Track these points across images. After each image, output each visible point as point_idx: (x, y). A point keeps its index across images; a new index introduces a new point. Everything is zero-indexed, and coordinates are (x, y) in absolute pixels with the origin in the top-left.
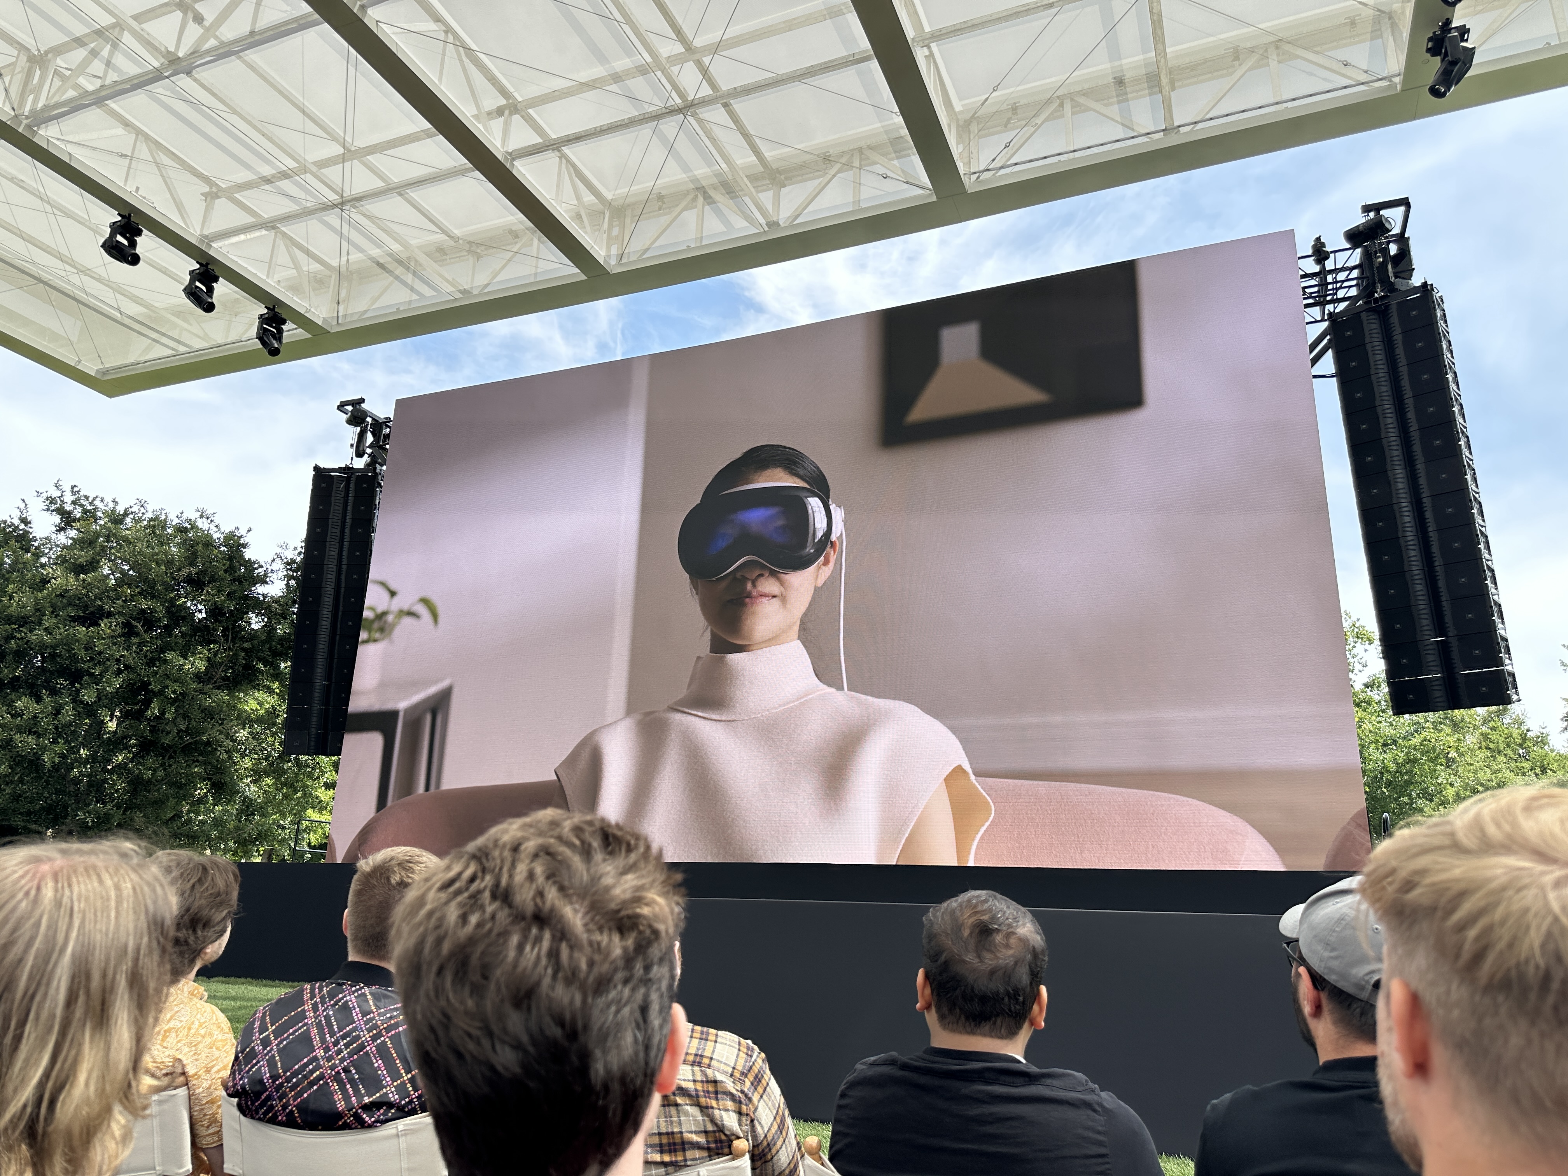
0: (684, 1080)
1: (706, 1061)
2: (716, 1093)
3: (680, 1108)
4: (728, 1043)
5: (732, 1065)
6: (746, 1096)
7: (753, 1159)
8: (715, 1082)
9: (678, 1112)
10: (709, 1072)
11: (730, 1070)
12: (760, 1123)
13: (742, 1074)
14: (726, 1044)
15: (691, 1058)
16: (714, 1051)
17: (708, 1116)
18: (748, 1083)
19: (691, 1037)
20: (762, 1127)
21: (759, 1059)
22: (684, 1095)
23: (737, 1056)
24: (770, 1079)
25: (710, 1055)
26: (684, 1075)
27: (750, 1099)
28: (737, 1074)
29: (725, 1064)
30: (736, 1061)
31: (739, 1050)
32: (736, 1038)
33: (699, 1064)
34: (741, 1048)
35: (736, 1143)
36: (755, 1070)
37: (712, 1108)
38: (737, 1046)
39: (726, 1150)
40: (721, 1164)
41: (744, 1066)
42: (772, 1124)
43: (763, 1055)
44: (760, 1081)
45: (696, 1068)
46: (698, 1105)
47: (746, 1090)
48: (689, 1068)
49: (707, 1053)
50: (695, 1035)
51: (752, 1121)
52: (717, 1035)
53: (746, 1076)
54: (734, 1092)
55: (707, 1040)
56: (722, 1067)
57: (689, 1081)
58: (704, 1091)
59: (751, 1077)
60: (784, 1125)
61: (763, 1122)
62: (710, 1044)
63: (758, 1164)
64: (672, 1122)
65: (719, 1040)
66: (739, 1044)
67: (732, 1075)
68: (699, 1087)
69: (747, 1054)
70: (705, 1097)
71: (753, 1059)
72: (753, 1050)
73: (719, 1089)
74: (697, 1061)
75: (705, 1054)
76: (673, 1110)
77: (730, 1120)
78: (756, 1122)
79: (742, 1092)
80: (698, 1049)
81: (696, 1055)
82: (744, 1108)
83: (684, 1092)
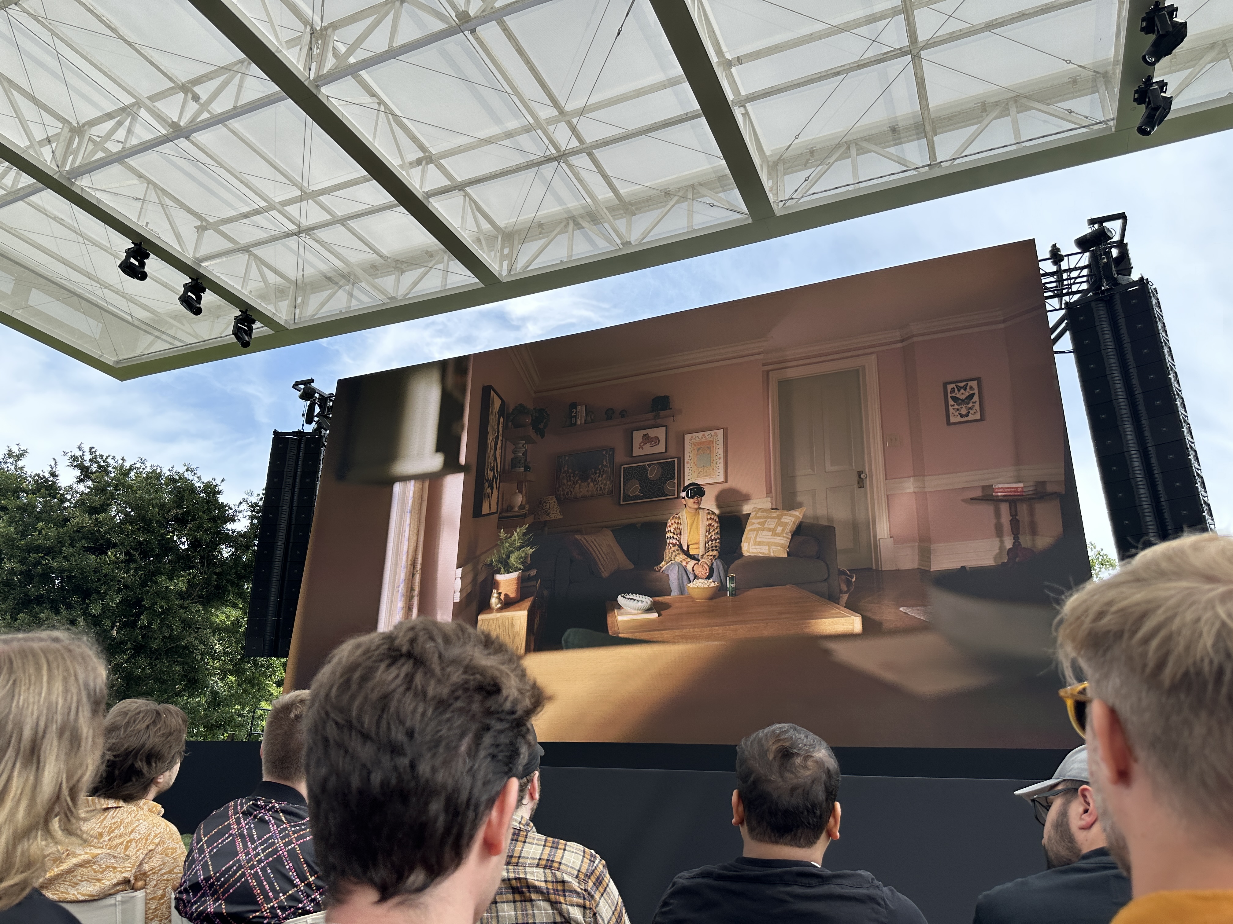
0: (538, 880)
1: (556, 865)
2: (564, 891)
3: (534, 903)
4: (575, 851)
5: (578, 868)
6: (589, 894)
8: (563, 882)
9: (532, 906)
10: (558, 873)
11: (576, 873)
12: (601, 917)
13: (586, 875)
14: (573, 852)
15: (543, 863)
16: (562, 857)
17: (557, 909)
18: (591, 884)
19: (544, 846)
20: (603, 920)
21: (600, 864)
22: (537, 892)
23: (582, 862)
24: (609, 882)
25: (559, 861)
26: (537, 876)
27: (592, 897)
28: (582, 876)
29: (572, 868)
30: (581, 865)
31: (584, 857)
32: (581, 847)
33: (550, 868)
34: (586, 855)
36: (597, 873)
37: (560, 903)
38: (582, 854)
41: (588, 870)
42: (611, 918)
43: (603, 862)
44: (601, 882)
45: (548, 871)
46: (548, 900)
47: (589, 889)
48: (542, 870)
49: (557, 859)
50: (548, 844)
51: (595, 914)
52: (566, 845)
53: (589, 878)
54: (579, 890)
55: (557, 848)
56: (569, 869)
57: (541, 881)
58: (554, 890)
59: (593, 878)
60: (621, 920)
61: (604, 916)
62: (560, 852)
64: (527, 915)
65: (567, 848)
66: (584, 852)
67: (577, 877)
68: (550, 886)
69: (590, 860)
70: (555, 894)
71: (595, 865)
72: (595, 857)
73: (566, 888)
74: (548, 865)
75: (555, 859)
76: (528, 904)
77: (576, 913)
78: (597, 915)
79: (586, 890)
80: (549, 855)
81: (548, 860)
82: (588, 903)
83: (538, 890)
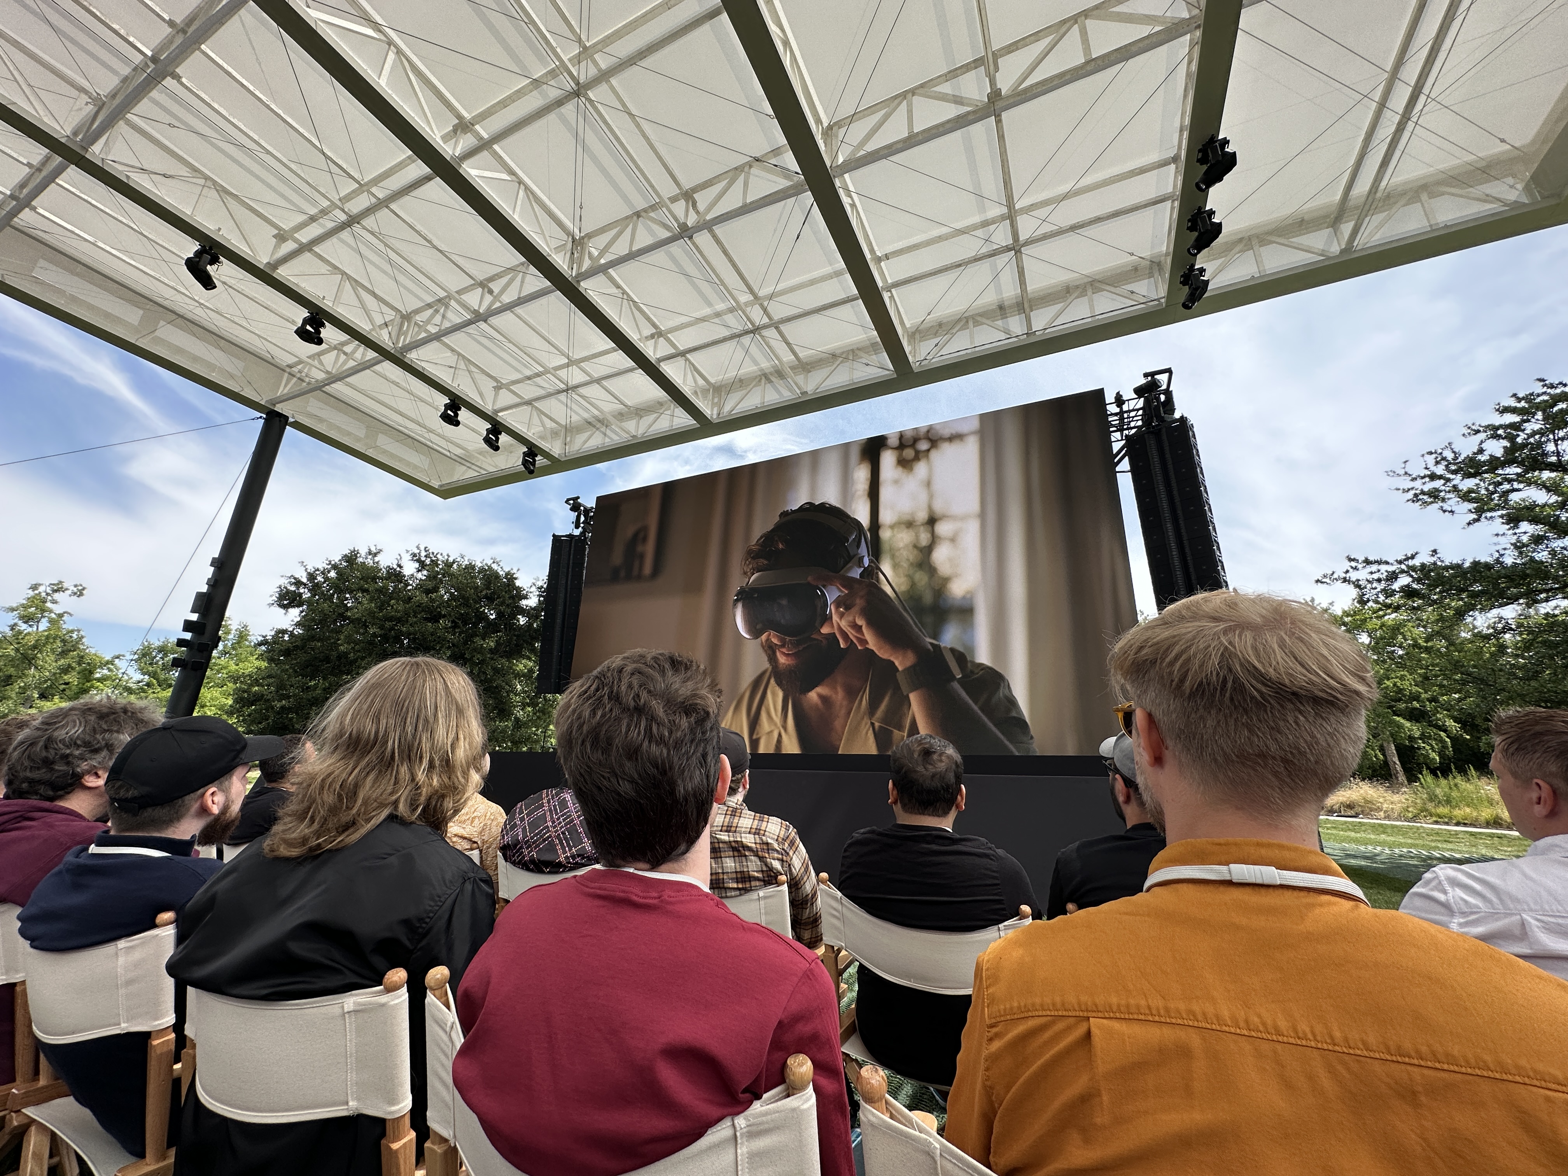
0: (750, 843)
1: (762, 832)
2: (768, 850)
3: (748, 857)
4: (775, 823)
5: (777, 835)
7: (790, 887)
8: (767, 844)
10: (764, 838)
11: (776, 837)
13: (783, 839)
14: (773, 823)
15: (753, 831)
16: (766, 826)
17: (764, 862)
18: (787, 844)
19: (753, 819)
20: (795, 869)
21: (793, 832)
22: (750, 851)
23: (780, 830)
26: (749, 840)
27: (788, 854)
28: (780, 840)
29: (774, 834)
30: (781, 833)
31: (781, 826)
32: (780, 820)
33: (758, 834)
34: (783, 826)
35: (779, 877)
36: (791, 838)
37: (766, 857)
38: (780, 824)
39: (774, 881)
40: (771, 890)
41: (784, 835)
42: (801, 868)
44: (793, 844)
45: (758, 836)
46: (758, 856)
47: (786, 848)
48: (753, 836)
49: (763, 828)
50: (755, 818)
51: (789, 865)
52: (768, 818)
53: (786, 841)
54: (778, 849)
55: (763, 821)
56: (771, 835)
57: (752, 843)
58: (760, 848)
59: (788, 841)
60: (808, 869)
61: (795, 866)
62: (765, 824)
63: (793, 890)
65: (769, 821)
66: (782, 823)
67: (777, 840)
68: (758, 846)
69: (785, 828)
70: (761, 851)
71: (789, 830)
72: (787, 824)
73: (770, 848)
74: (757, 832)
75: (761, 828)
76: (744, 858)
77: (777, 865)
78: (792, 867)
79: (783, 849)
80: (757, 826)
81: (757, 829)
82: (785, 858)
83: (750, 849)
